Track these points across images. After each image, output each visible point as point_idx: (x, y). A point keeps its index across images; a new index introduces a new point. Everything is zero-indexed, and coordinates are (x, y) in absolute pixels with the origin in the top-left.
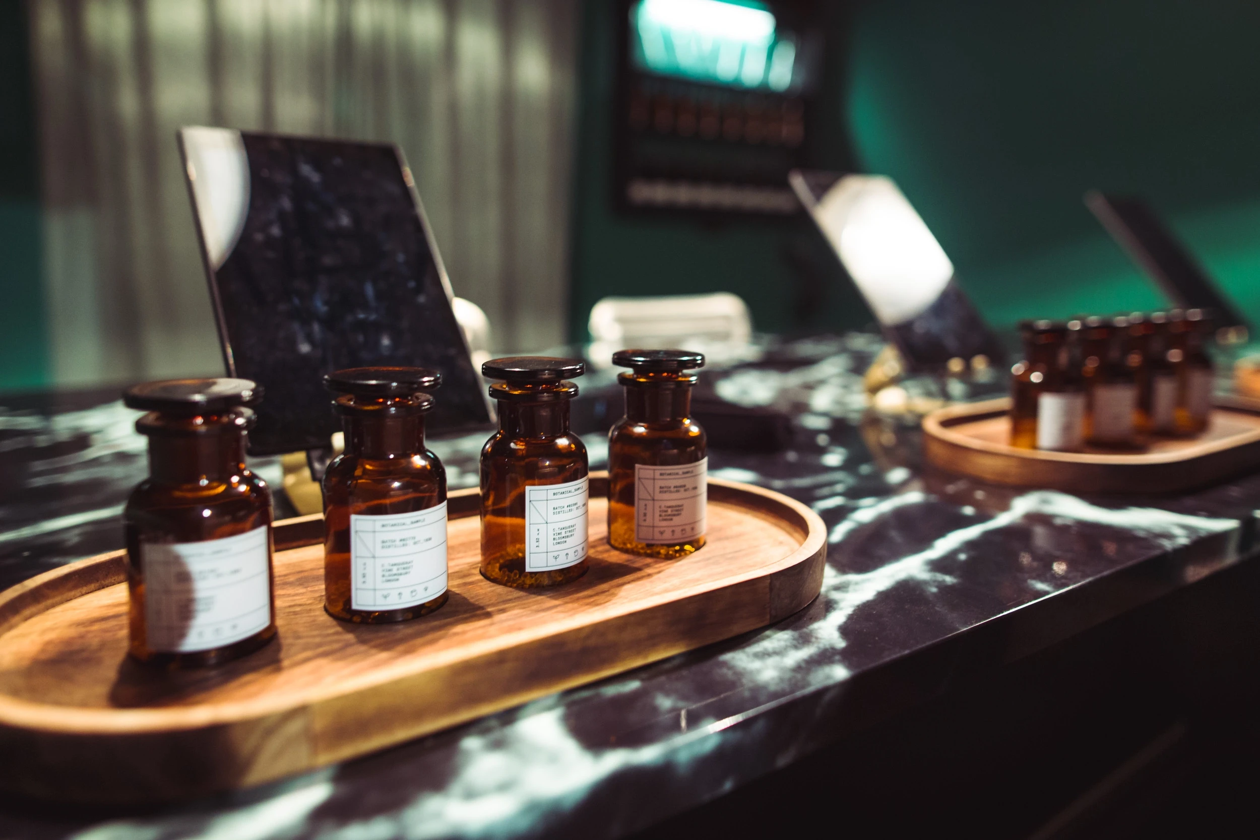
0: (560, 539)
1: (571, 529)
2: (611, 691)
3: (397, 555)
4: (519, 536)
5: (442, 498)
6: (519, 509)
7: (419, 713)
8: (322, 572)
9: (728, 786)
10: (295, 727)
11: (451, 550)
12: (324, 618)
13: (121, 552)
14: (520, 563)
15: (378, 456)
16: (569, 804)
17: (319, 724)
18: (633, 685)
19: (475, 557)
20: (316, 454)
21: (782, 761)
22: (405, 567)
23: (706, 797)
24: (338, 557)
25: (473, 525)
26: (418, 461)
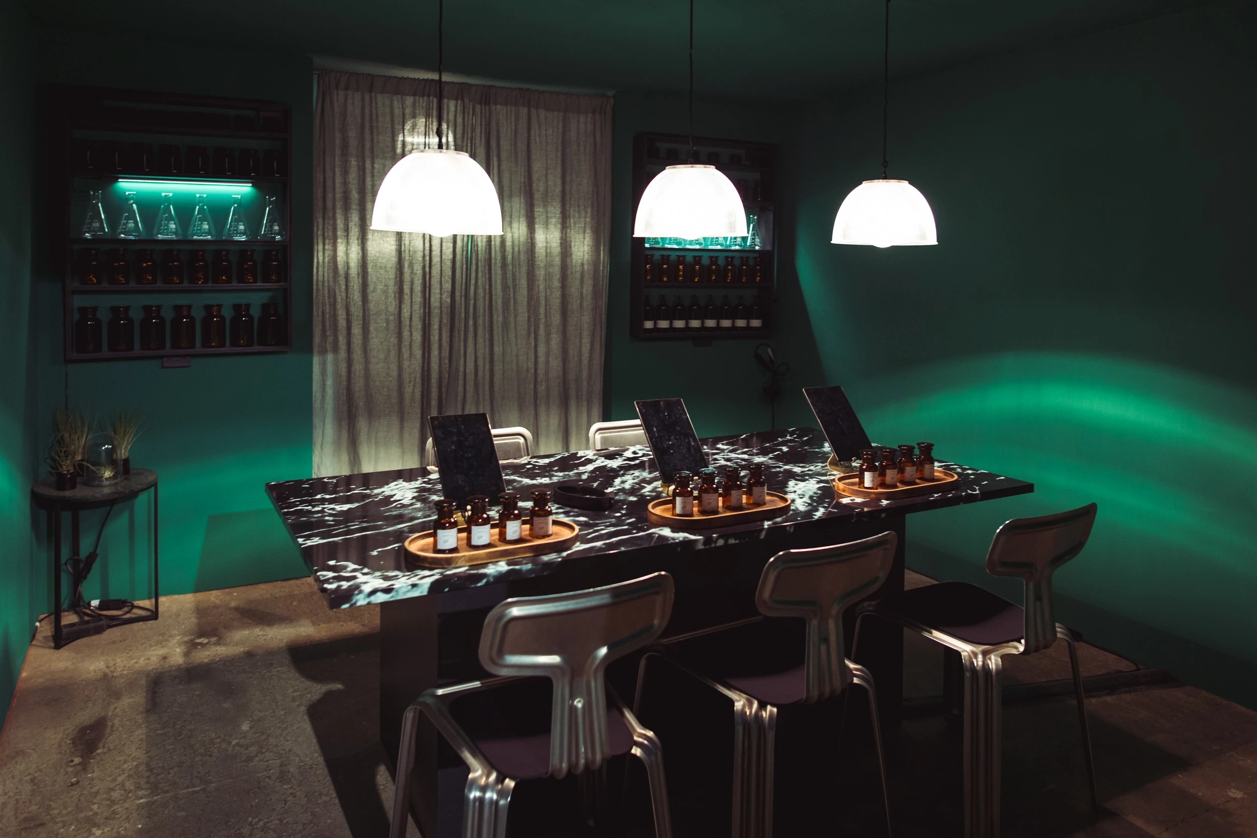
0: (514, 532)
1: (516, 531)
2: (516, 560)
3: (479, 534)
4: (505, 533)
5: (489, 523)
6: (505, 527)
7: (482, 559)
8: (466, 538)
9: (533, 576)
10: (463, 558)
11: (492, 535)
12: (466, 546)
13: (432, 531)
14: (505, 538)
15: (477, 515)
16: (503, 572)
17: (467, 558)
18: (521, 559)
19: (497, 537)
20: (463, 511)
21: (545, 573)
22: (481, 537)
23: (529, 577)
24: (469, 535)
25: (497, 530)
26: (485, 516)
